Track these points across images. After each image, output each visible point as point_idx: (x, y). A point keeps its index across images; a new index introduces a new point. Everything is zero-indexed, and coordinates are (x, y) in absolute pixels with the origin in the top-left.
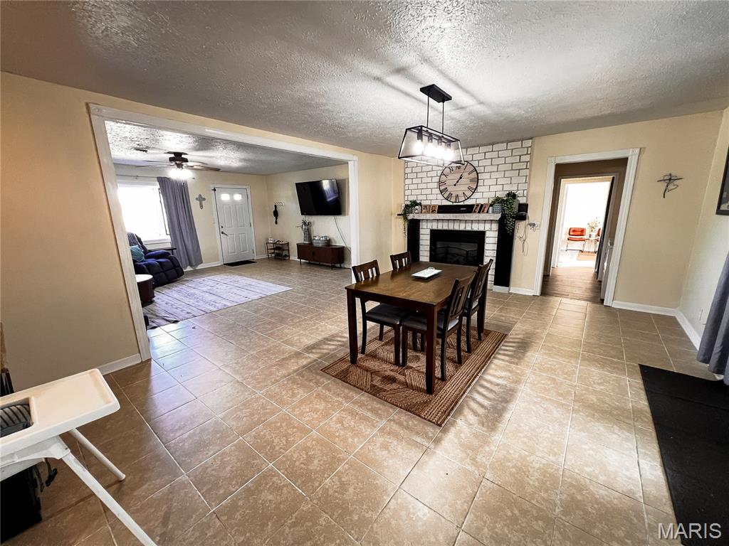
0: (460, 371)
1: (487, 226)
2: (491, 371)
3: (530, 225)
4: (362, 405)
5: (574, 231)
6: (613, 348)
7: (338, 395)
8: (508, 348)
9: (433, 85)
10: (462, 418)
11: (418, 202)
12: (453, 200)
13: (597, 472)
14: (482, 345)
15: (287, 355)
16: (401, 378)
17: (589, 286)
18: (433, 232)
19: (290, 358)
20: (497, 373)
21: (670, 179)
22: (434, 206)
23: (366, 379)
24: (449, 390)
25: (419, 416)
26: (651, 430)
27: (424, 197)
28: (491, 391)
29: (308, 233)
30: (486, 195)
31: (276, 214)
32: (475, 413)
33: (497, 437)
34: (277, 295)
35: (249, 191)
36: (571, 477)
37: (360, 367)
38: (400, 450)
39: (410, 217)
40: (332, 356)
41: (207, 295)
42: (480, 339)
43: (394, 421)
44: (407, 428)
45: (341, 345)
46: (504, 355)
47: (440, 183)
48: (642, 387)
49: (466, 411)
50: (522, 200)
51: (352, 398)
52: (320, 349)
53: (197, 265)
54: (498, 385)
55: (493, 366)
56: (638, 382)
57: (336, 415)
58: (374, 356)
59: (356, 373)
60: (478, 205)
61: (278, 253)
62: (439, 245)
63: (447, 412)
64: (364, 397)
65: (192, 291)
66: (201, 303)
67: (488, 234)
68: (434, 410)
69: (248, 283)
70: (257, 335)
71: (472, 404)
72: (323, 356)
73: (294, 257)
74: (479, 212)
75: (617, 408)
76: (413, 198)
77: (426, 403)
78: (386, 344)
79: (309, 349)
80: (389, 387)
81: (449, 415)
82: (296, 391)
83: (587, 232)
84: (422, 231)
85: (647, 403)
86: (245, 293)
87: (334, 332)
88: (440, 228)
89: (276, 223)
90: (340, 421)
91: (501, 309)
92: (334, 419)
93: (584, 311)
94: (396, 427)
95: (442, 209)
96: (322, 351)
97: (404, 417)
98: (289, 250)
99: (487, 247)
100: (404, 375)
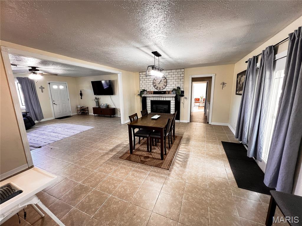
0: (170, 151)
1: (171, 99)
2: (180, 149)
3: (185, 98)
4: (139, 168)
5: (196, 99)
6: (214, 137)
7: (129, 166)
8: (184, 141)
9: (156, 51)
10: (175, 166)
11: (146, 90)
12: (158, 89)
13: (216, 174)
14: (175, 141)
15: (102, 154)
16: (151, 156)
17: (203, 118)
18: (152, 101)
19: (104, 155)
20: (182, 149)
21: (223, 84)
22: (152, 91)
23: (138, 159)
24: (168, 158)
25: (161, 168)
26: (227, 159)
27: (148, 88)
28: (182, 156)
29: (98, 103)
30: (170, 88)
31: (81, 94)
32: (178, 164)
33: (187, 170)
34: (89, 130)
35: (67, 84)
36: (209, 177)
37: (135, 154)
38: (157, 180)
39: (143, 96)
40: (122, 152)
41: (52, 133)
42: (174, 139)
43: (152, 171)
44: (158, 172)
45: (124, 148)
46: (183, 143)
47: (153, 83)
48: (223, 148)
49: (175, 164)
50: (182, 90)
51: (135, 166)
52: (116, 150)
53: (41, 120)
54: (183, 153)
55: (180, 148)
56: (222, 146)
57: (131, 173)
58: (138, 150)
59: (133, 157)
60: (167, 91)
61: (83, 112)
62: (154, 106)
63: (170, 165)
64: (140, 165)
65: (43, 132)
66: (50, 137)
67: (171, 102)
68: (165, 165)
69: (72, 126)
70: (85, 148)
71: (177, 161)
72: (118, 153)
73: (91, 113)
74: (168, 94)
75: (218, 155)
76: (143, 88)
77: (162, 163)
78: (142, 145)
79: (112, 150)
80: (147, 160)
81: (170, 166)
82: (111, 167)
83: (200, 99)
84: (147, 101)
85: (225, 152)
86: (72, 131)
87: (119, 143)
88: (154, 100)
89: (81, 98)
90: (133, 175)
91: (179, 128)
92: (130, 174)
93: (203, 126)
94: (154, 173)
95: (155, 93)
96: (117, 151)
97: (156, 169)
98: (88, 110)
99: (171, 106)
100: (152, 155)
